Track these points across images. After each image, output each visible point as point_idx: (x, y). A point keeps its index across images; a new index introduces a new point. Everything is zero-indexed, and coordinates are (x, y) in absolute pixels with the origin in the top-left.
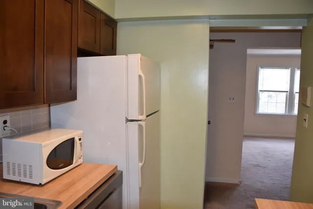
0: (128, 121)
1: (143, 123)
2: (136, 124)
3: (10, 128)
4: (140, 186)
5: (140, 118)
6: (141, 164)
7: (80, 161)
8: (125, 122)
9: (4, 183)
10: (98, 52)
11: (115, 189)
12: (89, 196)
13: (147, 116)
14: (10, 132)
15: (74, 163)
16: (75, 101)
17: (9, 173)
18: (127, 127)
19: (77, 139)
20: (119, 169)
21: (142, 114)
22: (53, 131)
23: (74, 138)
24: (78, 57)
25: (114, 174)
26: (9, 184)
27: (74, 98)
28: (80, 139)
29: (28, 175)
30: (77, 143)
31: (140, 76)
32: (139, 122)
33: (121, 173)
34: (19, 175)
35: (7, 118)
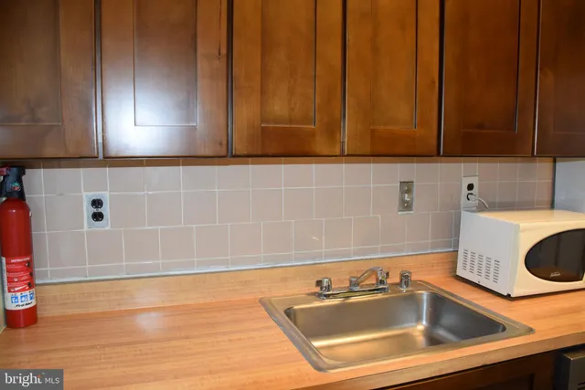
3: (477, 198)
14: (476, 204)
17: (465, 268)
34: (479, 273)
35: (474, 181)
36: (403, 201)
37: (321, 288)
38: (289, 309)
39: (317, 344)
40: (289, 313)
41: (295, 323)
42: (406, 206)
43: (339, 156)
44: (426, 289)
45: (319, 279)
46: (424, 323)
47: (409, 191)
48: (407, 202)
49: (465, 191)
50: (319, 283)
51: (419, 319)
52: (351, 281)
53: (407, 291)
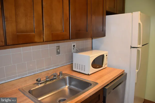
0: (131, 47)
1: (140, 49)
2: (136, 49)
3: (76, 49)
4: (136, 82)
5: (138, 46)
6: (137, 71)
7: (106, 66)
8: (130, 48)
9: (73, 72)
10: (116, 12)
11: (122, 82)
12: (110, 83)
13: (143, 46)
14: (76, 50)
15: (103, 67)
16: (105, 37)
17: (75, 68)
18: (131, 51)
19: (105, 55)
20: (125, 72)
21: (140, 44)
22: (94, 51)
23: (104, 55)
24: (106, 15)
25: (123, 74)
26: (75, 72)
27: (104, 35)
28: (107, 56)
29: (81, 69)
30: (105, 57)
31: (139, 24)
32: (138, 49)
33: (126, 74)
34: (80, 69)
35: (75, 44)
36: (57, 52)
37: (38, 82)
38: (29, 91)
39: (39, 99)
40: (30, 92)
41: (32, 95)
42: (58, 53)
43: (43, 42)
44: (67, 76)
45: (37, 79)
46: (68, 85)
47: (59, 49)
48: (58, 52)
49: (73, 47)
50: (37, 80)
51: (66, 84)
52: (46, 78)
53: (62, 77)
